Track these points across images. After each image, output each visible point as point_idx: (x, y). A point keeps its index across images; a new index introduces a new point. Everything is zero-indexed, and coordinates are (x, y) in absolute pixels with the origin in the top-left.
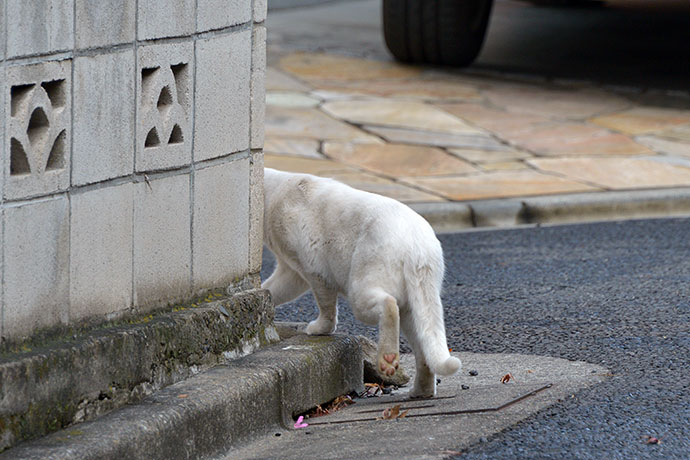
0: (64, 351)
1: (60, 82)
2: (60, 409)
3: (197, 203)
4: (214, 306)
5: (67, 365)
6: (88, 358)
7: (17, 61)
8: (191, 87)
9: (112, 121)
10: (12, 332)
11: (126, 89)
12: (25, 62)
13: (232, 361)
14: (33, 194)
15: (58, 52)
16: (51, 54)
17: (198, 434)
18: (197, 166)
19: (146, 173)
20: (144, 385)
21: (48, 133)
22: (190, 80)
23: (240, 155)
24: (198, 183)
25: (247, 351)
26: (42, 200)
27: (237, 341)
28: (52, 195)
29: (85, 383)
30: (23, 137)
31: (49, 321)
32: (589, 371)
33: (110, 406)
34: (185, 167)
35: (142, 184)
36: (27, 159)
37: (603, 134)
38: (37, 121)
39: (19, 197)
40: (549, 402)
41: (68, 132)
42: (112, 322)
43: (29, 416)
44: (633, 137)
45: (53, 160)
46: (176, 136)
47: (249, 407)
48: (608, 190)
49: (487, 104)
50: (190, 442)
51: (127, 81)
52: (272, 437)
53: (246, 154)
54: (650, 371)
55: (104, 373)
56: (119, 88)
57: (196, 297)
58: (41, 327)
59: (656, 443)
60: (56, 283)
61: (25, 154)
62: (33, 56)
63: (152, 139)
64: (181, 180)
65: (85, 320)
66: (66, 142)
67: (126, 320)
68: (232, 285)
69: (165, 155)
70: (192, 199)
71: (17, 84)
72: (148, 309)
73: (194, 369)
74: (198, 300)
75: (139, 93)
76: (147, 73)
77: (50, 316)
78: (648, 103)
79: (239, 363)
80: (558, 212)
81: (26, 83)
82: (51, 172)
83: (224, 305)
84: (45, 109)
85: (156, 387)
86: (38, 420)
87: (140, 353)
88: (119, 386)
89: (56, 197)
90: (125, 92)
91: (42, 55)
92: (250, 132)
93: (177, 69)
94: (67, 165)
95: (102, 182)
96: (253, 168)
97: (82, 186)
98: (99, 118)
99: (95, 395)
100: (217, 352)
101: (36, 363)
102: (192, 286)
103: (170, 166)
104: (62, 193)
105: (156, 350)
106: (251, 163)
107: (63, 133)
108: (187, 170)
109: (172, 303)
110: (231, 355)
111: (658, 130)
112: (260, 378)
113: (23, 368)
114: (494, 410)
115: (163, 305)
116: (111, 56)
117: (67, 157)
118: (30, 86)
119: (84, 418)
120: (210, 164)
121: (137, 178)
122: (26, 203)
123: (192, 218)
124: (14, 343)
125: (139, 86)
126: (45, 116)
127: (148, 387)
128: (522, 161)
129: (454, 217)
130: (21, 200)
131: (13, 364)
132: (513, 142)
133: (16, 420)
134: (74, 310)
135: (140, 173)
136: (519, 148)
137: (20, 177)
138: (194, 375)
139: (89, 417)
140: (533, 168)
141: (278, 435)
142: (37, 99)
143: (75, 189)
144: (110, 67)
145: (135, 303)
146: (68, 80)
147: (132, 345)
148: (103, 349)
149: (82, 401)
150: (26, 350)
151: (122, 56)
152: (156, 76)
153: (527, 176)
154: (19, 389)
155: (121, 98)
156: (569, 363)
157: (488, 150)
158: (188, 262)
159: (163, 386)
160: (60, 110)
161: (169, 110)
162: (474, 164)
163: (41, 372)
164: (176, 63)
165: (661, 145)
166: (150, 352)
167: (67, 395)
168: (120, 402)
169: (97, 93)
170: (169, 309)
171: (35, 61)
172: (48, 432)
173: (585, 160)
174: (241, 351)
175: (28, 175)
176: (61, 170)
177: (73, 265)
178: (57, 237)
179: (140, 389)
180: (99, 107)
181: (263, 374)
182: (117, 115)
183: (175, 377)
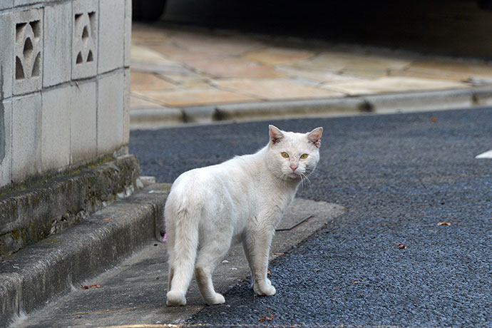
0: (45, 190)
1: (38, 21)
2: (44, 226)
3: (100, 100)
4: (111, 164)
5: (47, 199)
6: (56, 194)
7: (19, 8)
8: (97, 26)
9: (62, 47)
10: (17, 177)
11: (67, 26)
12: (22, 9)
13: (122, 199)
14: (25, 92)
15: (38, 3)
16: (34, 4)
17: (118, 243)
18: (100, 77)
19: (77, 80)
20: (82, 213)
21: (32, 54)
22: (97, 22)
23: (119, 70)
24: (100, 87)
25: (128, 194)
26: (29, 96)
27: (123, 187)
28: (33, 93)
29: (55, 210)
30: (21, 56)
31: (32, 171)
32: (331, 208)
33: (66, 225)
34: (94, 77)
35: (74, 87)
36: (22, 70)
37: (253, 65)
38: (28, 46)
39: (19, 93)
40: (320, 225)
41: (41, 54)
42: (61, 173)
43: (30, 229)
44: (273, 68)
45: (35, 70)
46: (90, 58)
47: (141, 227)
48: (266, 100)
49: (175, 45)
50: (114, 248)
51: (68, 22)
52: (152, 246)
53: (122, 70)
54: (371, 207)
55: (64, 205)
56: (65, 26)
57: (99, 159)
58: (29, 174)
59: (404, 247)
60: (35, 148)
61: (22, 66)
62: (26, 5)
63: (79, 59)
64: (92, 85)
65: (49, 171)
66: (41, 59)
67: (67, 172)
68: (115, 152)
69: (85, 69)
70: (97, 98)
71: (19, 22)
72: (77, 166)
73: (104, 204)
74: (100, 161)
75: (74, 29)
76: (77, 16)
77: (33, 169)
78: (278, 45)
79: (127, 200)
80: (238, 114)
81: (23, 22)
82: (34, 78)
83: (115, 164)
84: (31, 39)
85: (87, 214)
86: (34, 232)
87: (79, 193)
88: (70, 213)
89: (36, 94)
90: (67, 29)
91: (30, 5)
92: (124, 56)
93: (91, 14)
94: (41, 74)
95: (57, 85)
96: (125, 78)
97: (48, 88)
98: (55, 45)
99: (60, 218)
100: (114, 194)
101: (32, 196)
102: (97, 153)
103: (87, 76)
104: (38, 92)
105: (86, 191)
106: (125, 75)
107: (39, 53)
108: (94, 79)
109: (88, 162)
110: (121, 195)
111: (288, 62)
112: (144, 209)
113: (27, 199)
114: (289, 230)
115: (84, 163)
116: (61, 6)
117: (41, 69)
118: (24, 24)
119: (55, 231)
120: (106, 75)
121: (72, 83)
122: (22, 97)
123: (97, 109)
124: (17, 185)
125: (74, 26)
126: (31, 43)
127: (84, 214)
128: (206, 82)
129: (173, 117)
130: (20, 95)
131: (21, 197)
132: (199, 69)
133: (24, 231)
134: (43, 165)
135: (73, 80)
136: (204, 73)
137: (20, 81)
138: (105, 208)
139: (57, 232)
140: (214, 86)
141: (156, 245)
142: (27, 32)
143: (45, 89)
144: (61, 13)
145: (72, 162)
146: (42, 21)
147: (76, 187)
148: (63, 188)
149: (54, 221)
150: (23, 189)
151: (66, 6)
152: (81, 19)
153: (212, 92)
154: (25, 212)
155: (65, 33)
156: (316, 203)
157: (184, 75)
158: (95, 137)
159: (91, 214)
160: (37, 40)
161: (87, 40)
162: (178, 83)
163: (35, 203)
164: (90, 11)
165: (292, 72)
166: (84, 193)
167: (47, 217)
168: (71, 223)
169: (55, 29)
170: (86, 166)
171: (26, 8)
172: (39, 239)
173: (247, 82)
174: (126, 194)
175: (23, 80)
176: (38, 77)
177: (43, 137)
178: (36, 119)
179: (80, 215)
180: (56, 38)
181: (146, 207)
182: (63, 43)
183: (96, 208)
